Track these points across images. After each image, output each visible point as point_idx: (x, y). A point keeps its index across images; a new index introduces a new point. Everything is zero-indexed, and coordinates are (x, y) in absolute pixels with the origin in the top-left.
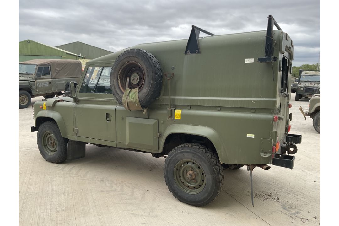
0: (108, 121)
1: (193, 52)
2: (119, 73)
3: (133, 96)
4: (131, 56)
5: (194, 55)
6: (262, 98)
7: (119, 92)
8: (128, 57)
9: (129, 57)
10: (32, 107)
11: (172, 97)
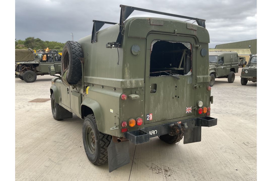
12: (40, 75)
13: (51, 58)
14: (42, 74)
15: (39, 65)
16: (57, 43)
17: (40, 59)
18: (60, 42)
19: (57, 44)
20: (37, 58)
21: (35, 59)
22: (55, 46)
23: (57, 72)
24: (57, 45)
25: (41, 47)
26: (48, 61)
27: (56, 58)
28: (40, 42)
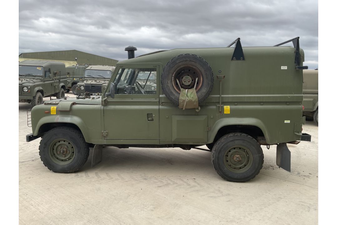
0: (149, 120)
1: (238, 59)
2: (173, 75)
3: (192, 96)
4: (187, 60)
5: (239, 62)
6: (294, 94)
7: (174, 93)
8: (184, 61)
9: (186, 61)
10: (26, 112)
11: (222, 96)
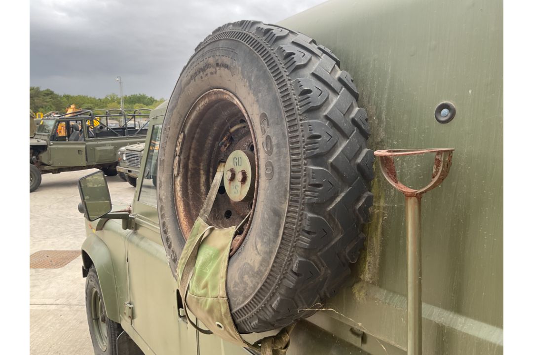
2: (178, 149)
12: (51, 174)
13: (77, 130)
14: (55, 170)
15: (48, 149)
16: (88, 99)
17: (50, 134)
18: (93, 97)
19: (88, 101)
20: (42, 132)
21: (37, 133)
22: (83, 104)
23: (93, 165)
24: (88, 103)
25: (53, 107)
26: (71, 137)
27: (90, 129)
28: (52, 97)
